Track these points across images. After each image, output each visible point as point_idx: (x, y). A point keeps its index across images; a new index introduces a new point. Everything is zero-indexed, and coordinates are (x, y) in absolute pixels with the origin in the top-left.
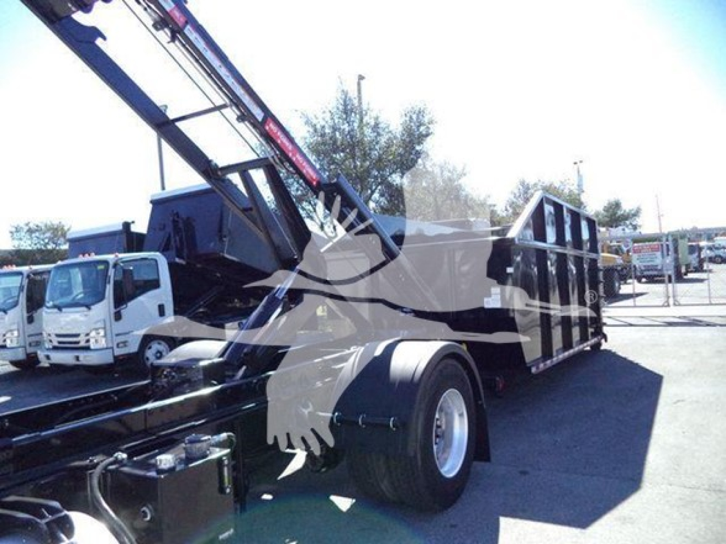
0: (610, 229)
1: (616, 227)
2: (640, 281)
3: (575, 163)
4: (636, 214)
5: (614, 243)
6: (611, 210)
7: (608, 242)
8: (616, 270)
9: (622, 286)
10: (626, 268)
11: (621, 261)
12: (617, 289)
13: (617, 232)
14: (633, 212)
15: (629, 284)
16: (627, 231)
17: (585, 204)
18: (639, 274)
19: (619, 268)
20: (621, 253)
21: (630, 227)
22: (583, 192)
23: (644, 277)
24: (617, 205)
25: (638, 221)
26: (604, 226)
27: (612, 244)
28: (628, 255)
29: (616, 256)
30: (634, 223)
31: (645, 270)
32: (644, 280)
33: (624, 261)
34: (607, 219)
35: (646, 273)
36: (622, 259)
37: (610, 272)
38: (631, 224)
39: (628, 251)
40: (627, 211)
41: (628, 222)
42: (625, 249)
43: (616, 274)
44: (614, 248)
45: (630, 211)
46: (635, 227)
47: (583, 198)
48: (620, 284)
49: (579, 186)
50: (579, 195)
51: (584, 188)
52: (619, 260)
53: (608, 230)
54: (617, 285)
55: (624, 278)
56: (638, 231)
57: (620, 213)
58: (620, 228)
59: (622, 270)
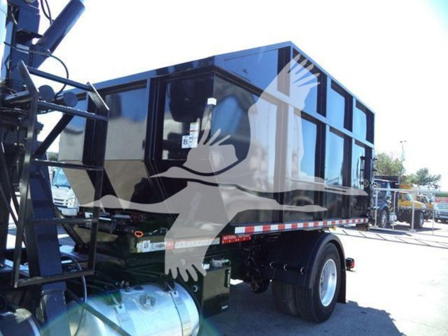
0: (420, 186)
1: (424, 185)
2: (436, 221)
3: (401, 142)
4: (438, 178)
5: (422, 195)
6: (421, 174)
7: (418, 193)
8: (422, 212)
9: (424, 223)
10: (428, 212)
11: (425, 207)
12: (421, 224)
13: (424, 188)
14: (436, 177)
15: (430, 222)
16: (431, 189)
17: (406, 169)
18: (436, 217)
19: (424, 211)
20: (425, 202)
21: (433, 186)
22: (404, 160)
23: (440, 219)
24: (426, 171)
25: (438, 183)
26: (416, 183)
27: (420, 195)
28: (430, 204)
29: (423, 204)
30: (436, 184)
31: (441, 215)
32: (439, 221)
33: (427, 207)
34: (418, 179)
35: (441, 217)
36: (426, 205)
37: (418, 212)
38: (434, 184)
39: (431, 201)
40: (432, 176)
41: (432, 183)
42: (428, 200)
43: (422, 214)
44: (421, 198)
45: (434, 176)
46: (436, 187)
47: (405, 165)
48: (423, 221)
49: (402, 156)
50: (401, 162)
51: (405, 158)
52: (424, 206)
53: (418, 186)
54: (421, 221)
55: (426, 218)
56: (438, 190)
57: (427, 176)
58: (426, 186)
59: (425, 213)
